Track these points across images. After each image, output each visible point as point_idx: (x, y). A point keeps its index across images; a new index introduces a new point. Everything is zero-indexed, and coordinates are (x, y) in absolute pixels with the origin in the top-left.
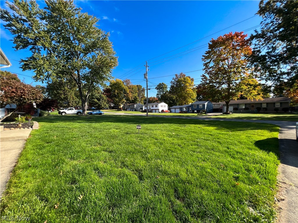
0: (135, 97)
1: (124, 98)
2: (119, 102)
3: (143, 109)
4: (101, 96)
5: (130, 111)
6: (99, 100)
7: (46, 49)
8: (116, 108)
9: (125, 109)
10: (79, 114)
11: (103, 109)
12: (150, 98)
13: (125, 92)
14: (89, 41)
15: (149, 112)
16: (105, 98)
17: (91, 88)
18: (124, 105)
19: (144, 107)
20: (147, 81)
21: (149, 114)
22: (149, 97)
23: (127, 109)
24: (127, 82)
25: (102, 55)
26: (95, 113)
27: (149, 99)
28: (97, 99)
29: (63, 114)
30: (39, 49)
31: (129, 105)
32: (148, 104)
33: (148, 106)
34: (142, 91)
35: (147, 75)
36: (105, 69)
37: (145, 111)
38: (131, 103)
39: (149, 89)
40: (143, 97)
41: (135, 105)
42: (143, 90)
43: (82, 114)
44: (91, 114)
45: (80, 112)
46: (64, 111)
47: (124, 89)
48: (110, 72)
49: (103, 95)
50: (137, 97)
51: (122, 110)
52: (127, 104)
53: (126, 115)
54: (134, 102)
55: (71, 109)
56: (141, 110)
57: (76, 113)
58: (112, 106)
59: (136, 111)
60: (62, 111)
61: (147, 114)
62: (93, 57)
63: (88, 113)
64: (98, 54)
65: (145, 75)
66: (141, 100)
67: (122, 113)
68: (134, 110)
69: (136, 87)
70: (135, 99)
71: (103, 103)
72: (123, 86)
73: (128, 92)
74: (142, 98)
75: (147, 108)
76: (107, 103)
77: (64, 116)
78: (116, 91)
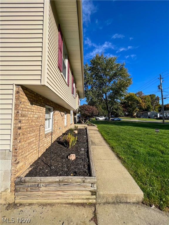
0: (149, 105)
1: (137, 107)
2: (133, 111)
3: (157, 116)
4: (118, 107)
5: (144, 118)
6: (116, 110)
7: (91, 85)
8: (131, 115)
9: (138, 116)
10: (106, 120)
11: (120, 117)
12: (167, 105)
13: (138, 102)
14: (112, 73)
15: (165, 119)
16: (121, 108)
17: (113, 103)
18: (137, 113)
19: (158, 114)
20: (162, 92)
21: (165, 121)
22: (164, 104)
23: (140, 116)
24: (140, 93)
25: (120, 79)
26: (116, 119)
27: (165, 106)
28: (115, 109)
29: (98, 120)
30: (87, 86)
31: (142, 113)
32: (164, 111)
33: (164, 113)
34: (156, 99)
35: (161, 87)
36: (122, 89)
37: (160, 118)
38: (144, 112)
39: (164, 98)
40: (158, 105)
41: (149, 113)
42: (158, 99)
43: (108, 120)
44: (113, 120)
45: (107, 119)
46: (98, 118)
47: (137, 100)
48: (127, 90)
49: (120, 107)
50: (151, 106)
51: (135, 118)
52: (140, 112)
53: (140, 122)
54: (147, 109)
55: (102, 117)
56: (155, 117)
57: (104, 119)
58: (127, 114)
59: (150, 118)
60: (97, 118)
61: (164, 121)
62: (114, 82)
63: (111, 119)
64: (117, 79)
65: (159, 86)
66: (155, 108)
67: (136, 120)
68: (147, 117)
69: (149, 97)
70: (147, 108)
71: (120, 112)
72: (136, 97)
73: (141, 102)
74: (156, 106)
75: (163, 115)
76: (122, 112)
77: (98, 121)
78: (130, 102)
